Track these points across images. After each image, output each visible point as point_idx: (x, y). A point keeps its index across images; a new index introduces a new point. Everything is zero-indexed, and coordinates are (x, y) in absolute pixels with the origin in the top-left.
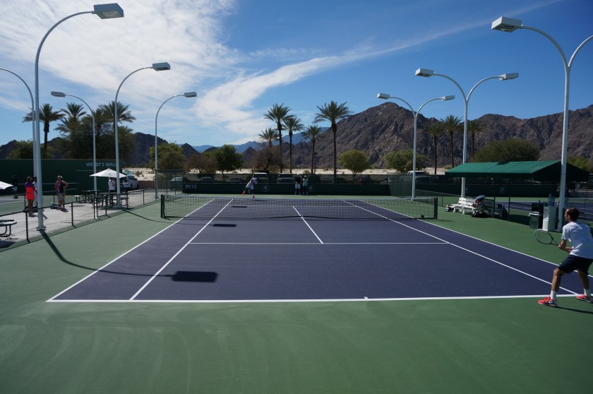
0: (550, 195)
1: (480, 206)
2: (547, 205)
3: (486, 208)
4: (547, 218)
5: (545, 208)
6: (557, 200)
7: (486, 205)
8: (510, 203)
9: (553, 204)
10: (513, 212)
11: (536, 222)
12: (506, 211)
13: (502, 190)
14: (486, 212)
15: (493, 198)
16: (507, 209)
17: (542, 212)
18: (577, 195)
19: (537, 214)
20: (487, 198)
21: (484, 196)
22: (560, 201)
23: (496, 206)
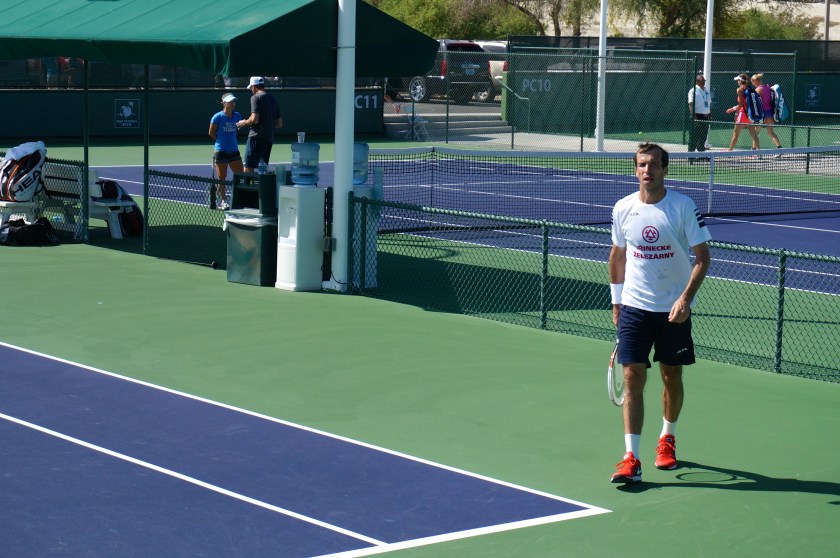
0: (301, 136)
1: (28, 193)
2: (289, 183)
3: (52, 198)
4: (293, 233)
5: (284, 192)
6: (327, 154)
7: (51, 185)
8: (148, 173)
9: (310, 174)
10: (164, 212)
11: (249, 255)
12: (135, 208)
13: (127, 112)
14: (54, 217)
15: (74, 153)
16: (138, 199)
17: (271, 211)
18: (410, 131)
19: (252, 217)
20: (54, 153)
21: (38, 145)
22: (337, 156)
23: (95, 191)
